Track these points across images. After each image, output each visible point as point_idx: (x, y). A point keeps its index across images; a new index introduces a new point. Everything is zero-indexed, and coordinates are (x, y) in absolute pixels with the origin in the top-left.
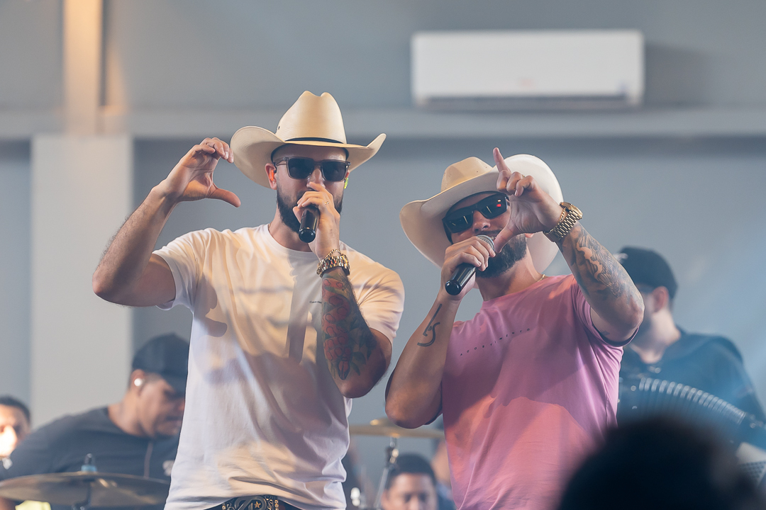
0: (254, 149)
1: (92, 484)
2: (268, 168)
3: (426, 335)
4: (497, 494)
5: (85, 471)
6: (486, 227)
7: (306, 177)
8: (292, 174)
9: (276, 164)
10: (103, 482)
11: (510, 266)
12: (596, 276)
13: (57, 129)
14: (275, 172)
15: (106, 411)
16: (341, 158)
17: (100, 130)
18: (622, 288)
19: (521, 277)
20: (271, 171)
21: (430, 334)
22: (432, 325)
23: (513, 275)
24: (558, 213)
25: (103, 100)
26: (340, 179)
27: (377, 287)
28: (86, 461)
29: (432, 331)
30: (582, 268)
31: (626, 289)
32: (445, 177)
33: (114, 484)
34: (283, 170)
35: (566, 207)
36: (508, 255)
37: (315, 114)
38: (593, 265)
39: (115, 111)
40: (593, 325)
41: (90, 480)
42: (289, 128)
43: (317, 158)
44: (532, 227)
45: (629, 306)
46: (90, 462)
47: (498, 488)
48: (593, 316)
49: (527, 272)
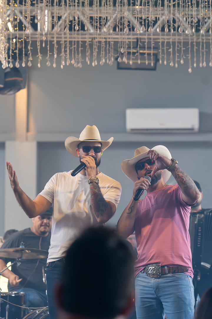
0: (72, 144)
1: (23, 252)
2: (77, 150)
3: (129, 210)
4: (151, 255)
5: (21, 247)
6: (149, 168)
7: (88, 152)
8: (84, 151)
9: (79, 149)
10: (27, 251)
11: (156, 182)
12: (183, 182)
13: (13, 139)
14: (79, 151)
15: (30, 229)
16: (100, 145)
17: (27, 139)
18: (192, 186)
19: (160, 185)
20: (78, 151)
21: (130, 210)
22: (131, 207)
23: (157, 185)
24: (170, 162)
25: (28, 130)
26: (99, 152)
27: (112, 187)
28: (21, 244)
29: (131, 209)
30: (179, 179)
31: (193, 187)
32: (135, 152)
33: (30, 251)
34: (81, 150)
35: (172, 160)
36: (156, 179)
37: (91, 132)
38: (182, 178)
39: (31, 133)
40: (183, 200)
41: (22, 250)
42: (83, 137)
43: (91, 145)
44: (162, 168)
45: (195, 192)
46: (22, 245)
47: (151, 253)
48: (183, 196)
49: (162, 183)
